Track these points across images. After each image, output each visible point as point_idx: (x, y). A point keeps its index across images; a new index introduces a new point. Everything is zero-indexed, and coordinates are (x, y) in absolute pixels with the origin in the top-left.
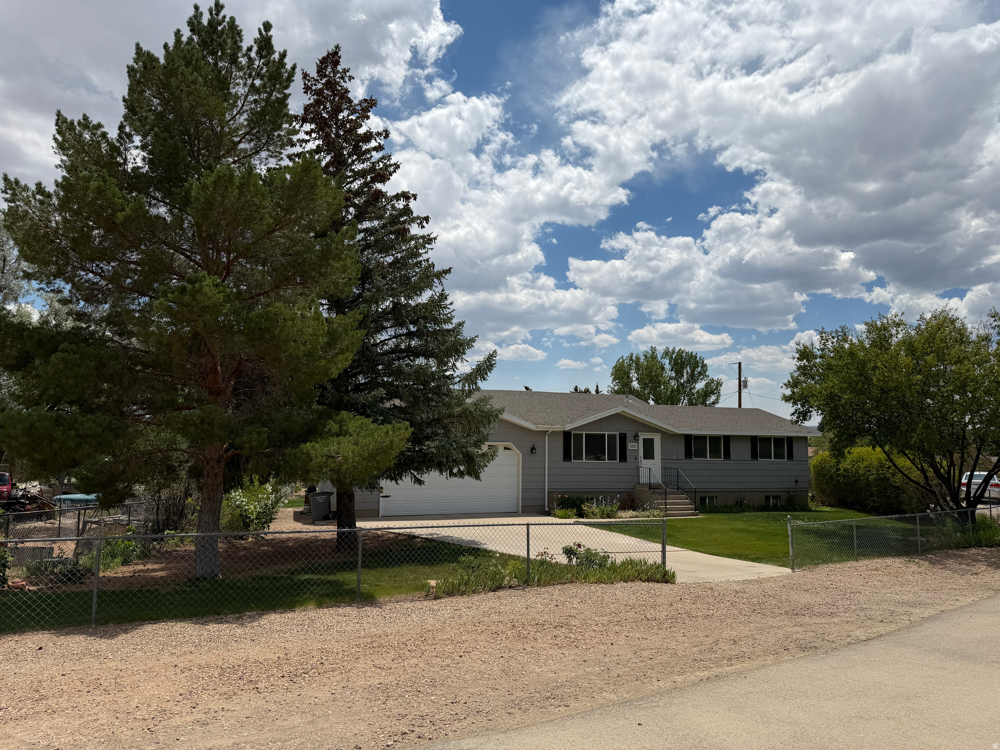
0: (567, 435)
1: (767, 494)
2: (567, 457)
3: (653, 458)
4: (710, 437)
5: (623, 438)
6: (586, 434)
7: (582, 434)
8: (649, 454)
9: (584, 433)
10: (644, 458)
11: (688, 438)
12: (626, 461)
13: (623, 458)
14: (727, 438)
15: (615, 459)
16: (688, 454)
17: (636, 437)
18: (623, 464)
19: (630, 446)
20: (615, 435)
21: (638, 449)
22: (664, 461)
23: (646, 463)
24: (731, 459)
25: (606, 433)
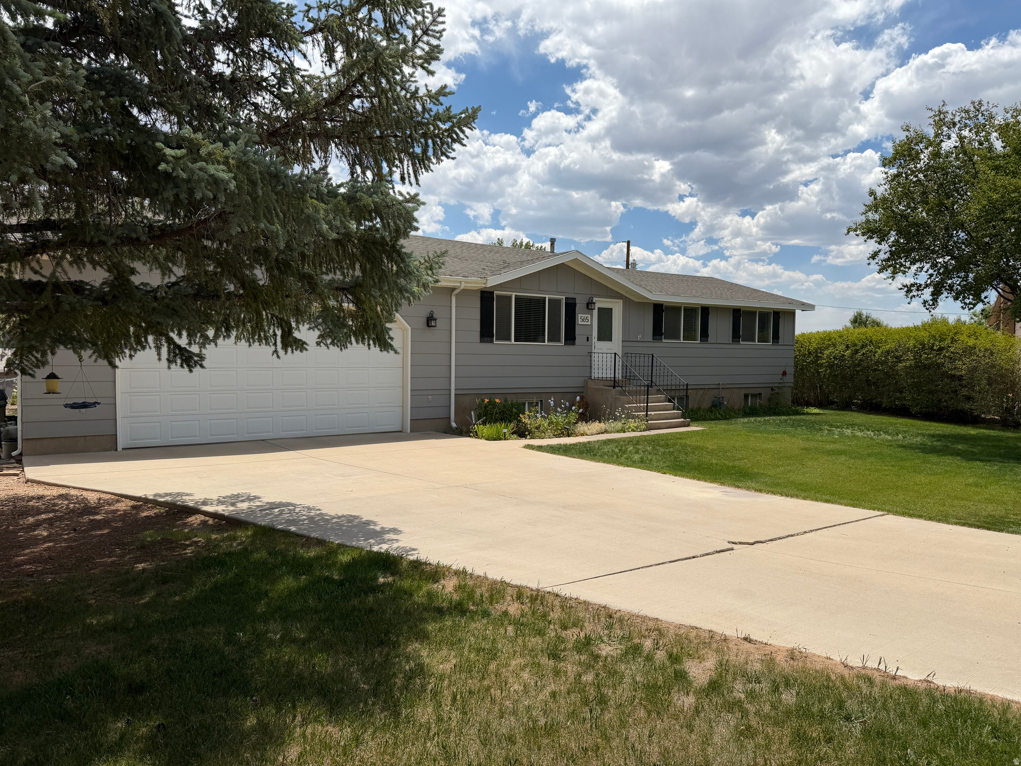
0: (486, 296)
1: (747, 391)
2: (486, 334)
3: (611, 340)
4: (686, 309)
5: (571, 306)
6: (517, 298)
7: (510, 298)
8: (605, 334)
9: (514, 294)
10: (599, 340)
11: (658, 309)
12: (574, 344)
13: (571, 338)
14: (706, 310)
15: (559, 340)
16: (657, 333)
17: (589, 305)
18: (570, 348)
19: (581, 318)
20: (559, 301)
21: (592, 325)
22: (626, 344)
23: (600, 347)
24: (709, 341)
25: (547, 297)
